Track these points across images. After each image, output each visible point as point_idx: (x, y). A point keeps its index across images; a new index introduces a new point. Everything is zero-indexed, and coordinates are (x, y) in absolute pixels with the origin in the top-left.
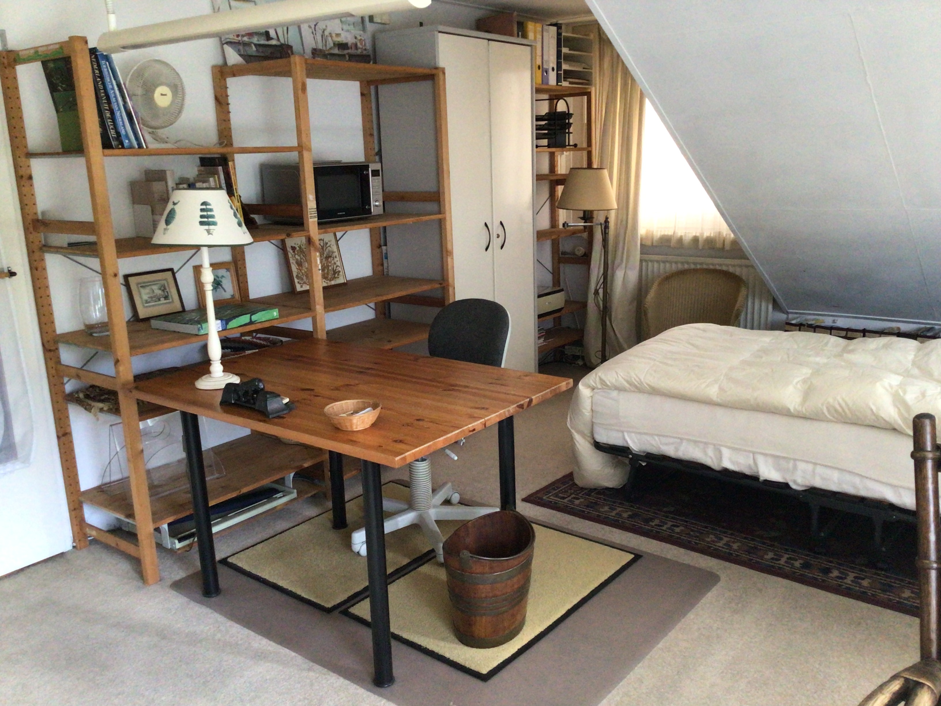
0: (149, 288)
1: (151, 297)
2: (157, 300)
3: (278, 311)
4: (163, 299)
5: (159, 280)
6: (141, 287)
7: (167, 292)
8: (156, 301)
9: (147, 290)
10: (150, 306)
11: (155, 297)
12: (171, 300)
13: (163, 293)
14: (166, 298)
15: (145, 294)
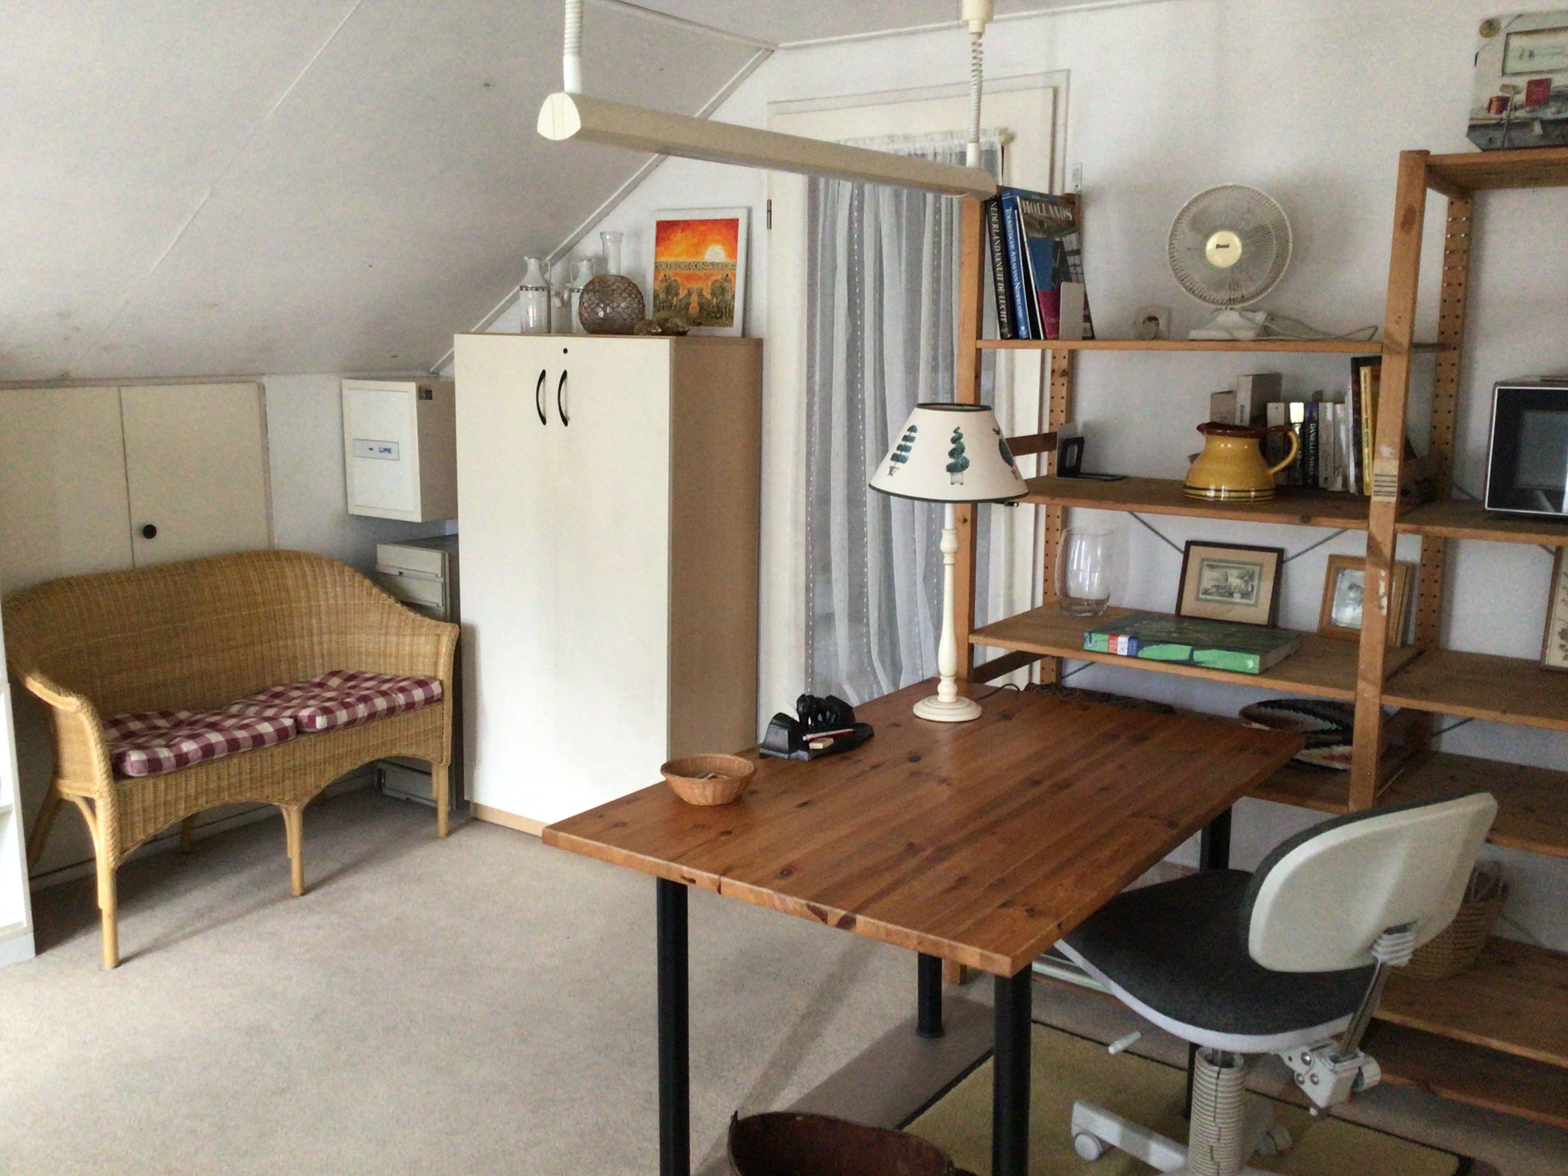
0: (1221, 570)
1: (1218, 587)
2: (1227, 594)
3: (1258, 661)
4: (1239, 595)
5: (1245, 563)
6: (1208, 565)
7: (1253, 587)
8: (1223, 596)
9: (1216, 574)
10: (1208, 601)
11: (1224, 587)
12: (1252, 602)
13: (1243, 586)
14: (1245, 595)
15: (1210, 578)
